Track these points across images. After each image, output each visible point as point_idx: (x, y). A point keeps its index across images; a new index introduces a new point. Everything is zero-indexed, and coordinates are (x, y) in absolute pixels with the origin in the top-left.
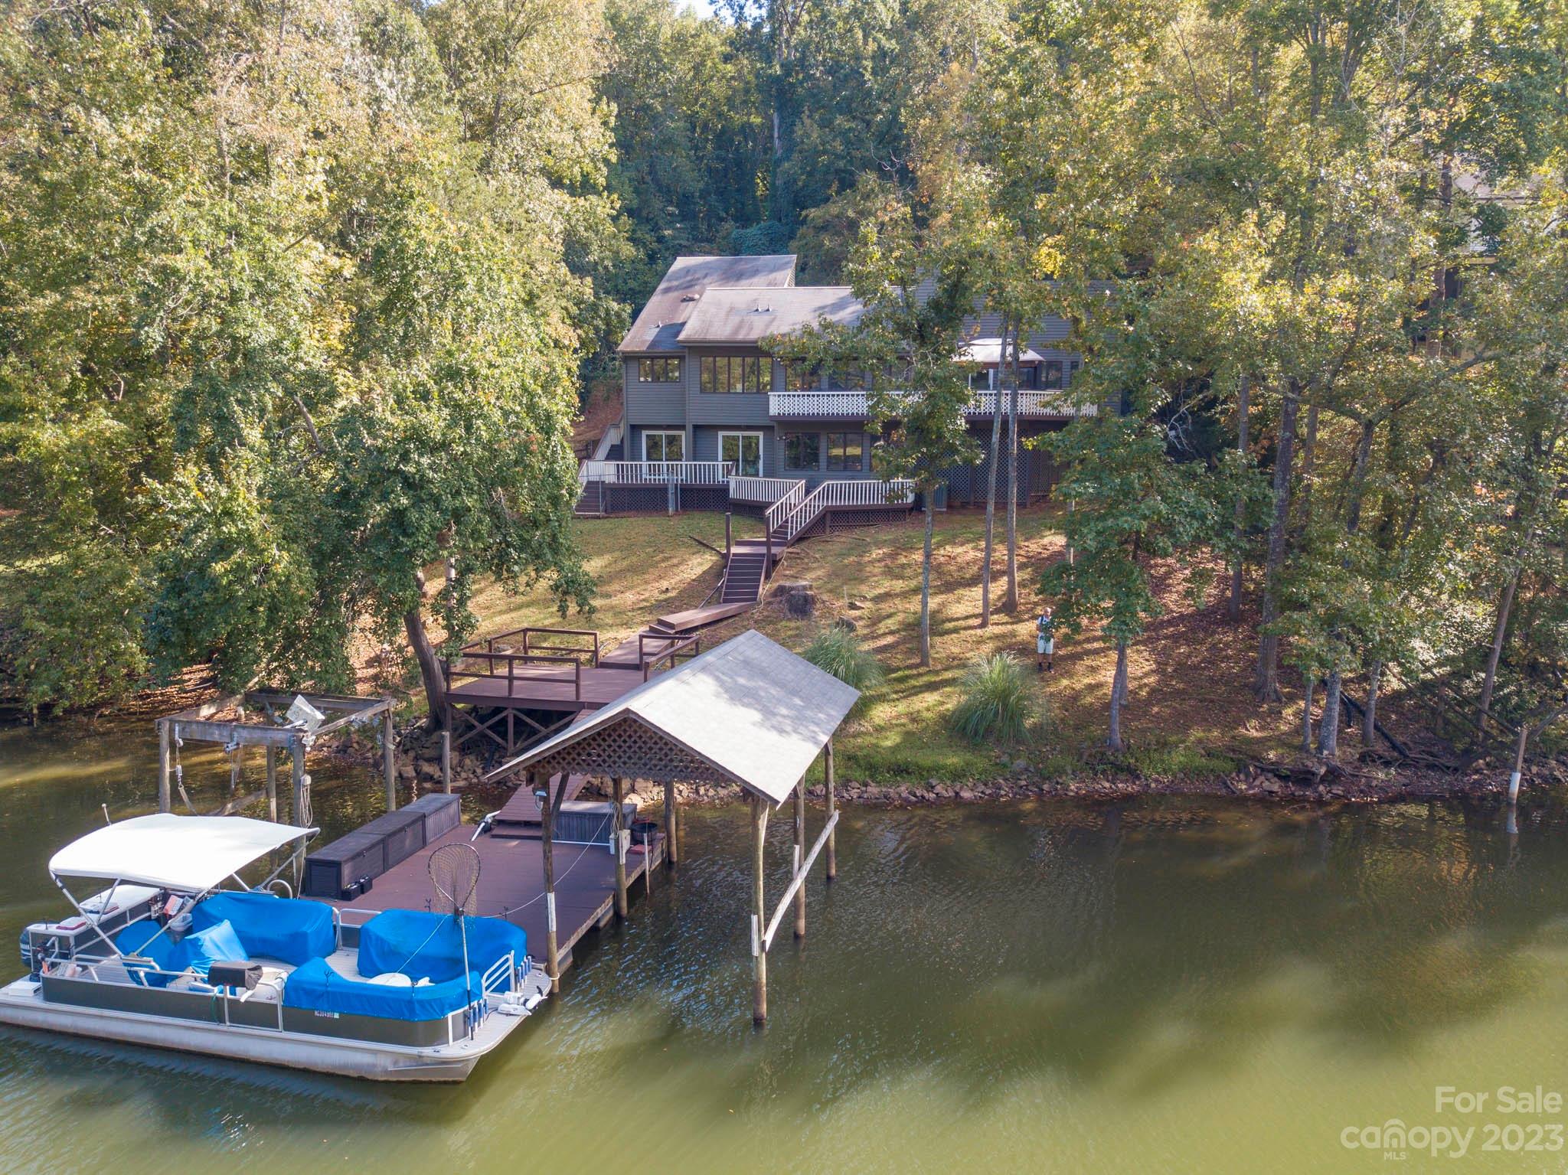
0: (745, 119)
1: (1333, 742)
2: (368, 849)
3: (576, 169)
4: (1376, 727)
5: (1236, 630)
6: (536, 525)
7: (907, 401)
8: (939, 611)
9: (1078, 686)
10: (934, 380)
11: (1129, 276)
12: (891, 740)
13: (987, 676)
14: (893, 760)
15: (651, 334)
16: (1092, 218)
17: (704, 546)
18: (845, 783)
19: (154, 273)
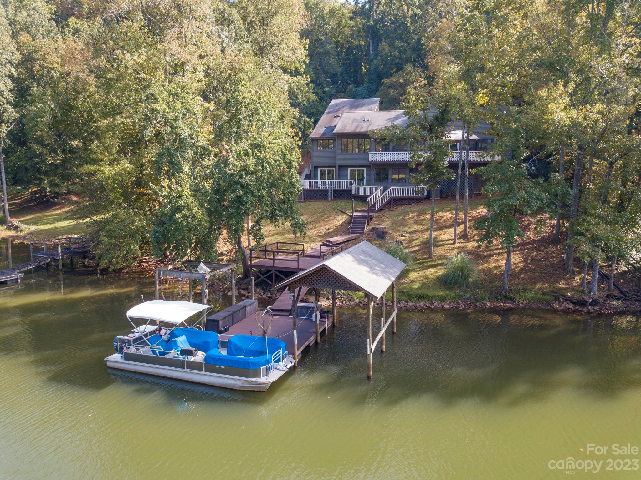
0: (358, 42)
1: (595, 289)
2: (227, 317)
3: (293, 66)
4: (614, 284)
5: (557, 246)
6: (284, 203)
7: (424, 155)
8: (436, 238)
9: (491, 267)
10: (436, 147)
11: (514, 105)
12: (416, 286)
13: (455, 262)
14: (418, 293)
15: (322, 131)
16: (499, 83)
17: (343, 212)
18: (399, 301)
19: (149, 111)
